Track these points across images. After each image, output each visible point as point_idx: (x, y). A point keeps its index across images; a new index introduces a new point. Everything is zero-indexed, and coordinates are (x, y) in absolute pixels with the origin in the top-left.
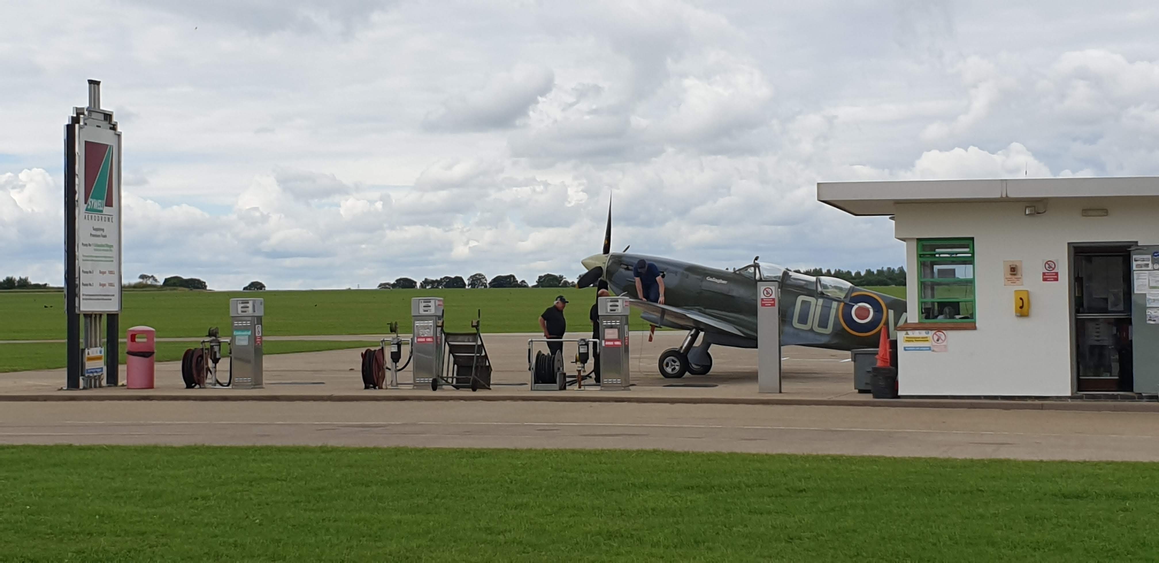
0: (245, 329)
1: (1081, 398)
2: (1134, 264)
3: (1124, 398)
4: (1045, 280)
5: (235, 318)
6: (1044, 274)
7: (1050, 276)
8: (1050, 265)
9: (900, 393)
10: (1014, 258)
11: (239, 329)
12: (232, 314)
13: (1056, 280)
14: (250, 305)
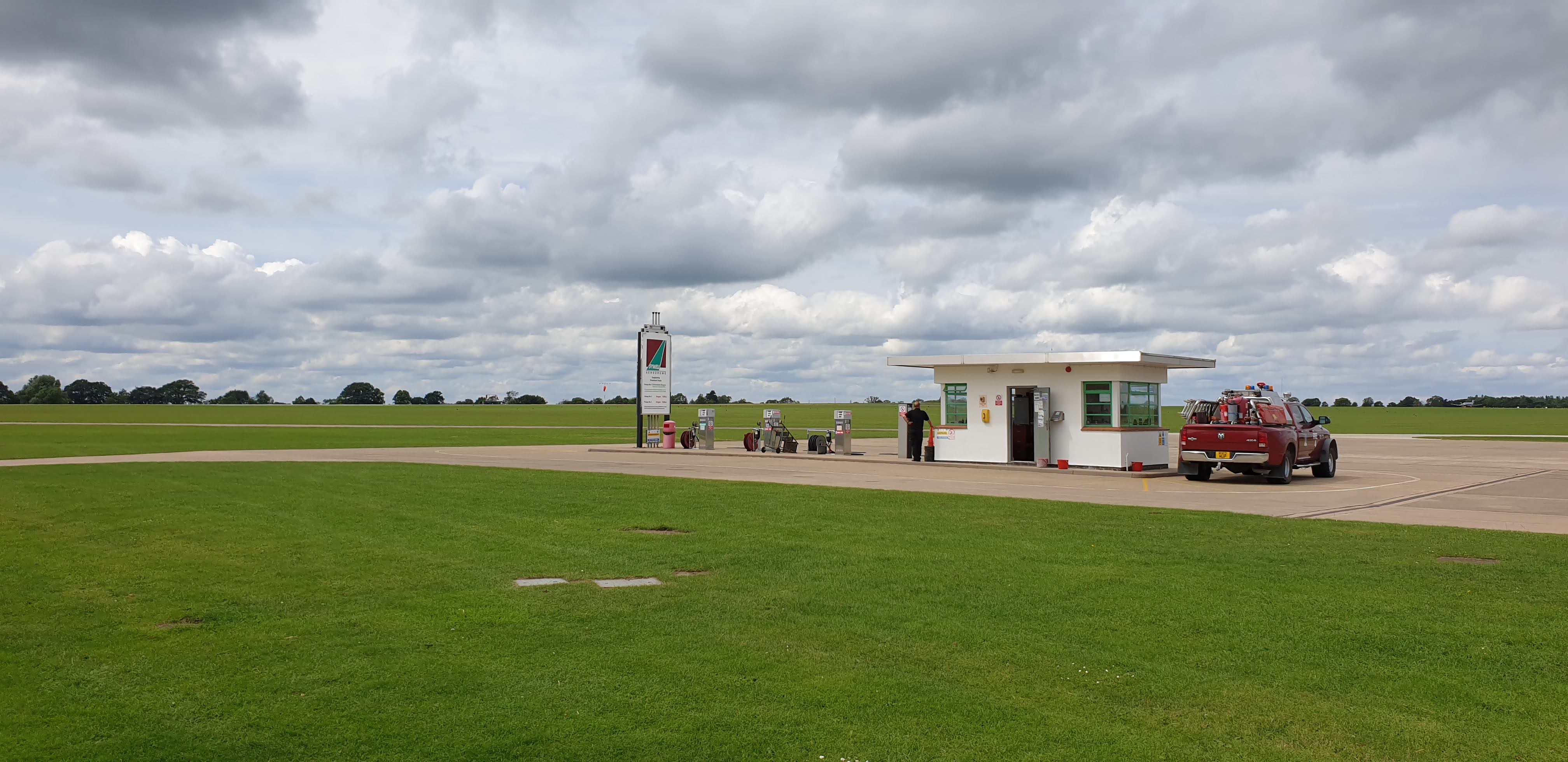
0: (704, 422)
1: (1012, 464)
2: (1035, 397)
3: (1031, 465)
4: (996, 405)
5: (701, 418)
6: (996, 402)
7: (999, 403)
8: (999, 397)
9: (935, 459)
10: (982, 394)
11: (701, 422)
12: (699, 416)
13: (1001, 404)
14: (706, 412)
